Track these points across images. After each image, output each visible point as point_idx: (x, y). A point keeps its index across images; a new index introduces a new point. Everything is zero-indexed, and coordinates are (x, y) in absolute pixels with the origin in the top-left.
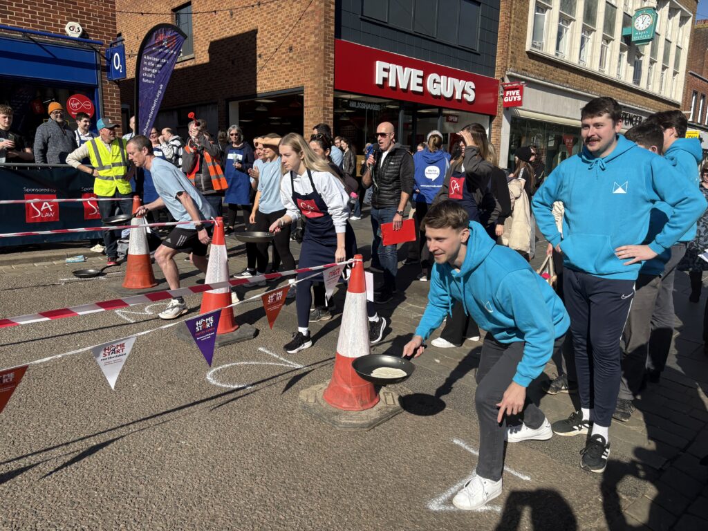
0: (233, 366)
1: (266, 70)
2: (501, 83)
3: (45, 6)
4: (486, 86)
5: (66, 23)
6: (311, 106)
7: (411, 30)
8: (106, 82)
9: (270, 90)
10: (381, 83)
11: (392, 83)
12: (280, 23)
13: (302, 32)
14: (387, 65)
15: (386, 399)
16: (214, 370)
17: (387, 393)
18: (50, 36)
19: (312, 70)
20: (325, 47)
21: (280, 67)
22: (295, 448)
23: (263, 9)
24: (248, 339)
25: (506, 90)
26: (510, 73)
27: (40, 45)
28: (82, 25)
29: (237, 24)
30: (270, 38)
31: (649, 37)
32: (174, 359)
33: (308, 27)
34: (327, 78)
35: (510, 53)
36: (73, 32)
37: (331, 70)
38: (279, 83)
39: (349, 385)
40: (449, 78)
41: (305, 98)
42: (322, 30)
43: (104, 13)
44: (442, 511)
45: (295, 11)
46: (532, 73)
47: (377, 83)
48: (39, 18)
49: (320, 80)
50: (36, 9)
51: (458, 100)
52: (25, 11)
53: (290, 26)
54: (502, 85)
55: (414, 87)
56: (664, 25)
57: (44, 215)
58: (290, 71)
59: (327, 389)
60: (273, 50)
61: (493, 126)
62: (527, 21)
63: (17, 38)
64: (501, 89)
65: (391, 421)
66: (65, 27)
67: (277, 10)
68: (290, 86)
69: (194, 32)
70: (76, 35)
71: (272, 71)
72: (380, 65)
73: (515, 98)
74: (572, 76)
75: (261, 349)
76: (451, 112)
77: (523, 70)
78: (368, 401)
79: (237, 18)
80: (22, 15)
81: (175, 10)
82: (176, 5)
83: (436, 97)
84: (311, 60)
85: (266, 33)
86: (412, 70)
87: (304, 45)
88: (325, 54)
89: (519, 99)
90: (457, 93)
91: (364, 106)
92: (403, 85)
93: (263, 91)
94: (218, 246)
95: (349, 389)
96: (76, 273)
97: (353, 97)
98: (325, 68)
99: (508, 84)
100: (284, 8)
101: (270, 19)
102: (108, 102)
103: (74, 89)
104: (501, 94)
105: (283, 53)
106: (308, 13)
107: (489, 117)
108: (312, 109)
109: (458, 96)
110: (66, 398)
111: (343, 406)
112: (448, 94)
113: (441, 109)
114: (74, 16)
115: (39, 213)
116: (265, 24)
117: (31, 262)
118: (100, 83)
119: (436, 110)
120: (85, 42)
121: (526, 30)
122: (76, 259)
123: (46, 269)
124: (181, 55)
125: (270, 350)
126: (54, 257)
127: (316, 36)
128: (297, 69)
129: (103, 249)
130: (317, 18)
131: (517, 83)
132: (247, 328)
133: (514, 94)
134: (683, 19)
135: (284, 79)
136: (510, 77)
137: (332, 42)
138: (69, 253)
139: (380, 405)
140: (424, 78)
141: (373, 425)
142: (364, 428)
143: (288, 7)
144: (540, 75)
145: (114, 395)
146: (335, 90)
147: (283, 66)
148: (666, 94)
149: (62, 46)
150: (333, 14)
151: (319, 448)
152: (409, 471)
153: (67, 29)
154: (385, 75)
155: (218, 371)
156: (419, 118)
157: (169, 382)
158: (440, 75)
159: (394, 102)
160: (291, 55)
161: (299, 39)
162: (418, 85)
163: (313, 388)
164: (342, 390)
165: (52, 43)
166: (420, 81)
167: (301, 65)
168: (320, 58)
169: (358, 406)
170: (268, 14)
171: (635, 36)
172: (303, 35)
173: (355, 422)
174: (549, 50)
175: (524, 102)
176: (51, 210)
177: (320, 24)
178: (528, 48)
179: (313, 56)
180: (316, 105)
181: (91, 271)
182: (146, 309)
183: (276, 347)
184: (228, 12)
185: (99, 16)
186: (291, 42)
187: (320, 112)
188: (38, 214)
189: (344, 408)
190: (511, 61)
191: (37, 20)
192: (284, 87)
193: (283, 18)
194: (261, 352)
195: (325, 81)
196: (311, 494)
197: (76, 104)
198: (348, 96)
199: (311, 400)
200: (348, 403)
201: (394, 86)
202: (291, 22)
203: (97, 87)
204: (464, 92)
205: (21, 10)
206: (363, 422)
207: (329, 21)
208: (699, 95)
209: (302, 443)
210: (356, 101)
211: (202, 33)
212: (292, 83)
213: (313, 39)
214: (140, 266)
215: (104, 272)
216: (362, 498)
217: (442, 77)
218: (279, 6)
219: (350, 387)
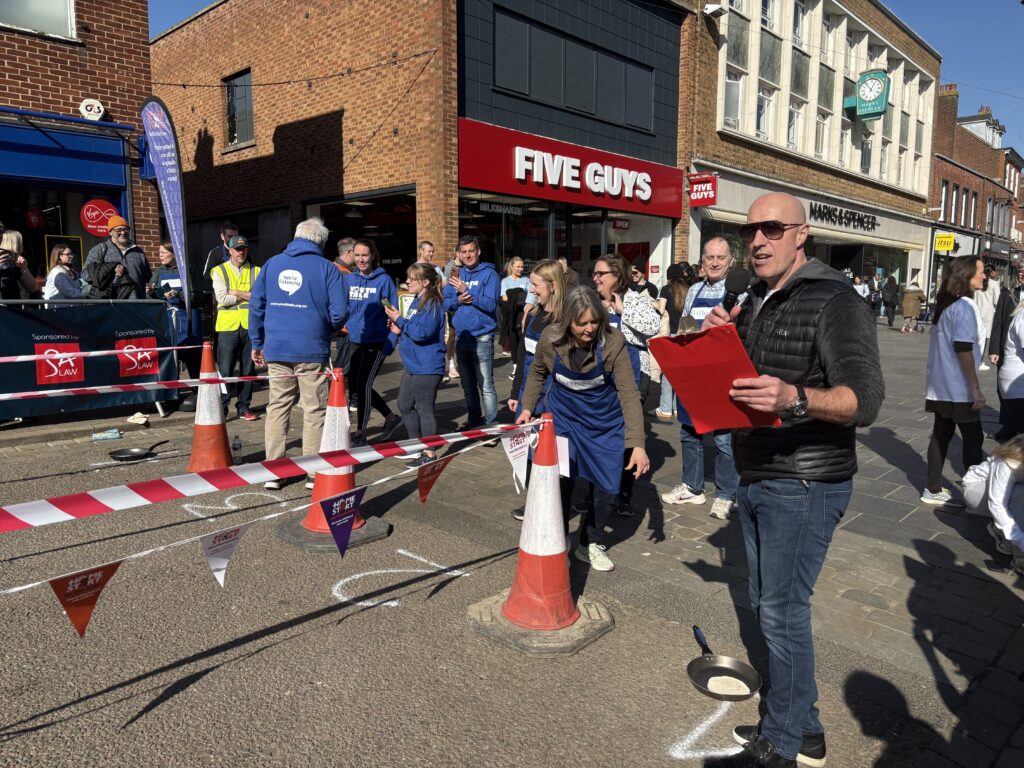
0: (366, 577)
1: (360, 160)
2: (685, 173)
3: (51, 77)
4: (666, 179)
5: (81, 100)
6: (427, 211)
7: (561, 104)
8: (138, 182)
9: (366, 188)
10: (523, 177)
11: (537, 177)
12: (379, 96)
13: (412, 109)
14: (530, 152)
15: (588, 613)
16: (341, 583)
17: (589, 605)
18: (58, 119)
19: (428, 160)
20: (445, 129)
21: (380, 156)
22: (476, 684)
23: (354, 78)
24: (380, 539)
25: (693, 183)
26: (697, 160)
27: (43, 132)
28: (103, 104)
29: (318, 99)
30: (365, 117)
31: (879, 109)
32: (282, 570)
33: (420, 102)
34: (448, 172)
35: (695, 133)
36: (92, 112)
37: (454, 160)
38: (379, 178)
39: (539, 594)
40: (616, 169)
41: (418, 199)
42: (440, 106)
43: (135, 87)
44: (690, 759)
45: (401, 81)
46: (726, 159)
47: (517, 177)
48: (43, 94)
49: (438, 174)
50: (39, 81)
51: (628, 198)
52: (23, 85)
53: (394, 101)
54: (688, 177)
55: (568, 182)
56: (899, 92)
57: (63, 373)
58: (395, 162)
59: (507, 602)
60: (370, 133)
61: (677, 232)
62: (716, 92)
63: (11, 122)
64: (686, 182)
65: (598, 643)
66: (79, 106)
67: (375, 80)
68: (396, 183)
69: (255, 109)
70: (95, 117)
71: (370, 162)
72: (520, 153)
73: (706, 194)
74: (780, 164)
75: (401, 551)
76: (619, 215)
77: (715, 156)
78: (565, 616)
79: (318, 90)
80: (19, 91)
81: (225, 80)
82: (227, 73)
83: (598, 194)
84: (426, 147)
85: (359, 110)
86: (565, 158)
87: (415, 126)
88: (445, 139)
89: (712, 195)
90: (627, 189)
91: (499, 210)
92: (553, 180)
93: (357, 190)
94: (337, 409)
95: (540, 600)
96: (114, 455)
97: (485, 196)
98: (446, 158)
99: (695, 175)
100: (386, 76)
101: (365, 92)
102: (140, 209)
103: (90, 192)
104: (687, 189)
105: (385, 138)
106: (420, 83)
107: (670, 220)
108: (428, 215)
109: (628, 193)
110: (141, 630)
111: (533, 624)
112: (615, 191)
113: (605, 211)
114: (93, 90)
115: (56, 369)
116: (358, 98)
117: (41, 441)
118: (129, 184)
119: (599, 213)
120: (107, 127)
121: (716, 103)
122: (108, 435)
123: (66, 450)
124: (236, 141)
125: (414, 551)
126: (76, 432)
127: (431, 114)
128: (407, 160)
129: (145, 420)
130: (433, 89)
131: (708, 174)
132: (375, 523)
133: (704, 189)
134: (924, 85)
135: (386, 172)
136: (696, 165)
137: (454, 121)
138: (97, 427)
139: (582, 621)
140: (581, 169)
141: (576, 648)
142: (565, 652)
143: (390, 75)
144: (737, 162)
145: (208, 623)
146: (460, 188)
147: (384, 156)
148: (906, 186)
149: (74, 133)
150: (454, 85)
151: (508, 682)
152: (636, 708)
153: (82, 109)
154: (528, 165)
155: (347, 585)
156: (575, 223)
157: (281, 602)
158: (603, 165)
159: (541, 202)
160: (396, 140)
161: (407, 119)
162: (574, 178)
163: (487, 602)
164: (530, 602)
165: (59, 129)
166: (576, 173)
167: (412, 154)
168: (439, 145)
169: (553, 623)
170: (363, 84)
171: (861, 108)
172: (413, 113)
173: (551, 645)
174: (747, 129)
175: (718, 200)
176: (72, 365)
177: (438, 97)
178: (719, 127)
179: (428, 141)
180: (434, 209)
181: (136, 450)
182: (227, 501)
183: (421, 548)
184: (305, 83)
185: (128, 91)
186: (396, 122)
187: (440, 218)
188: (53, 371)
189: (535, 627)
190: (698, 145)
191: (40, 97)
192: (386, 185)
193: (384, 91)
194: (402, 555)
195: (445, 176)
196: (508, 744)
197: (94, 214)
198: (478, 196)
199: (487, 619)
200: (540, 619)
201: (541, 180)
202: (396, 95)
203: (124, 189)
204: (636, 187)
205: (17, 84)
206: (562, 645)
207: (451, 93)
208: (951, 186)
209: (483, 676)
210: (490, 203)
211: (266, 111)
212: (398, 179)
213: (427, 118)
214: (212, 441)
215: (154, 451)
216: (579, 746)
217: (606, 167)
218: (378, 74)
219: (541, 598)
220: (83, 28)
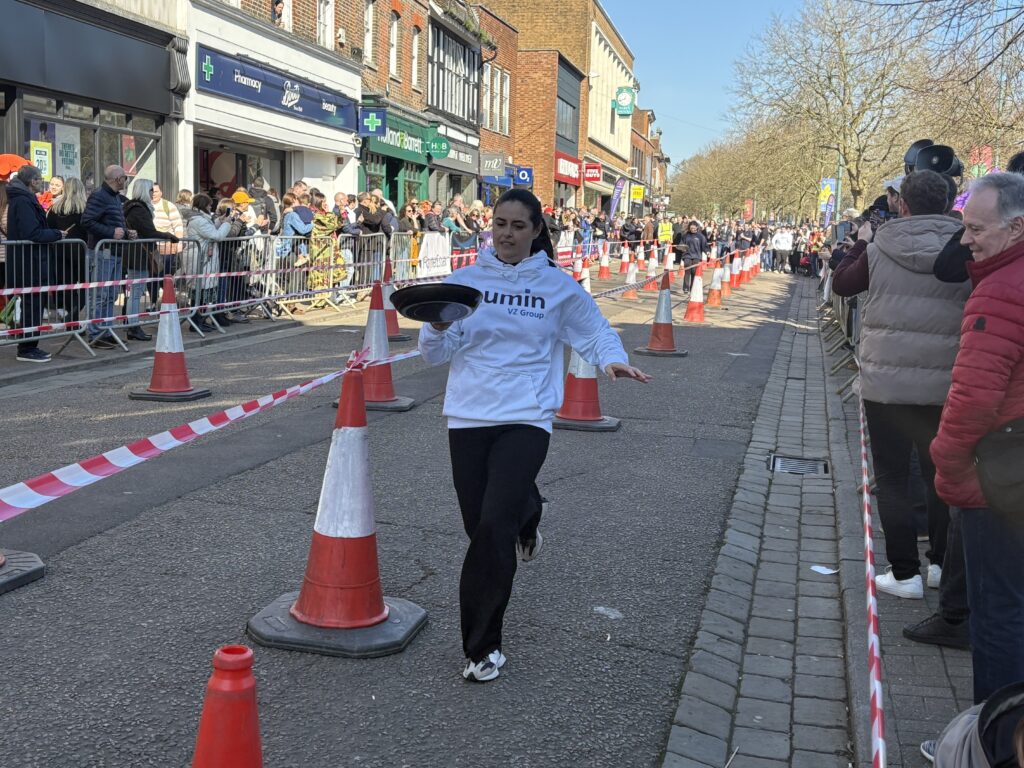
13: (531, 142)
19: (543, 167)
26: (585, 154)
33: (538, 140)
53: (519, 136)
54: (584, 164)
61: (578, 194)
84: (541, 160)
87: (534, 150)
106: (538, 132)
107: (575, 187)
108: (541, 191)
121: (588, 122)
127: (546, 147)
130: (547, 136)
136: (586, 158)
148: (624, 153)
161: (529, 146)
167: (531, 162)
172: (533, 144)
178: (589, 134)
179: (543, 158)
213: (543, 148)
220: (510, 131)
